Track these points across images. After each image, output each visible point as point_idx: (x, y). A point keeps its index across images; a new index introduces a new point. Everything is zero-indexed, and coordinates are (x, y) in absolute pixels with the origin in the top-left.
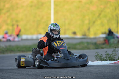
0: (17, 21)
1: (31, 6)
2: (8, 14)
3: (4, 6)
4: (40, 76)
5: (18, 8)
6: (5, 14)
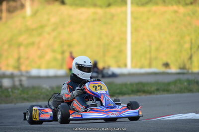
0: (70, 46)
1: (94, 20)
2: (54, 34)
3: (49, 20)
5: (71, 23)
6: (49, 34)
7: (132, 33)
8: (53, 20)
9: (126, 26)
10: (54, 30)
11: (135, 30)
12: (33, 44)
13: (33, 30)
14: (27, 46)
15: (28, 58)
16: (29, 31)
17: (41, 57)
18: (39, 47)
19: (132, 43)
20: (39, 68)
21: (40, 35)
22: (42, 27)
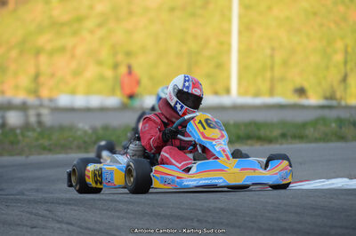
0: (128, 54)
1: (172, 10)
2: (101, 32)
3: (91, 7)
4: (192, 220)
5: (131, 13)
6: (92, 32)
7: (240, 33)
8: (100, 8)
9: (230, 21)
10: (100, 25)
11: (246, 28)
12: (63, 49)
13: (63, 25)
14: (51, 54)
15: (53, 75)
16: (56, 26)
17: (77, 73)
18: (73, 56)
19: (240, 52)
20: (73, 92)
21: (75, 33)
22: (80, 20)
